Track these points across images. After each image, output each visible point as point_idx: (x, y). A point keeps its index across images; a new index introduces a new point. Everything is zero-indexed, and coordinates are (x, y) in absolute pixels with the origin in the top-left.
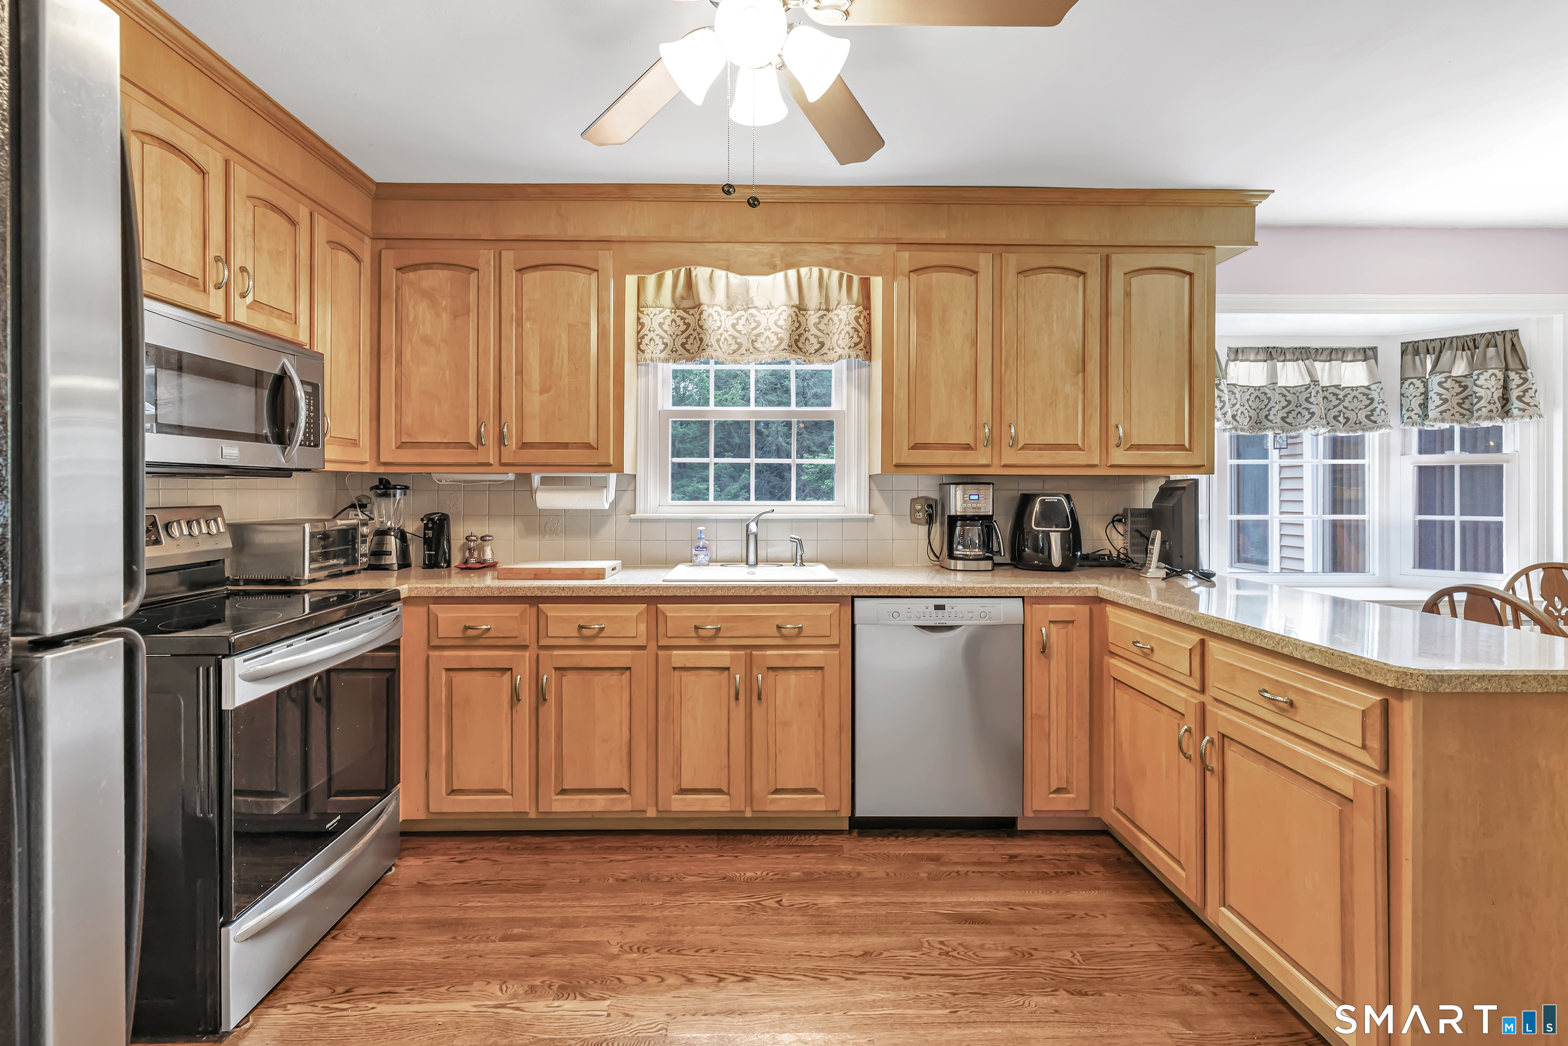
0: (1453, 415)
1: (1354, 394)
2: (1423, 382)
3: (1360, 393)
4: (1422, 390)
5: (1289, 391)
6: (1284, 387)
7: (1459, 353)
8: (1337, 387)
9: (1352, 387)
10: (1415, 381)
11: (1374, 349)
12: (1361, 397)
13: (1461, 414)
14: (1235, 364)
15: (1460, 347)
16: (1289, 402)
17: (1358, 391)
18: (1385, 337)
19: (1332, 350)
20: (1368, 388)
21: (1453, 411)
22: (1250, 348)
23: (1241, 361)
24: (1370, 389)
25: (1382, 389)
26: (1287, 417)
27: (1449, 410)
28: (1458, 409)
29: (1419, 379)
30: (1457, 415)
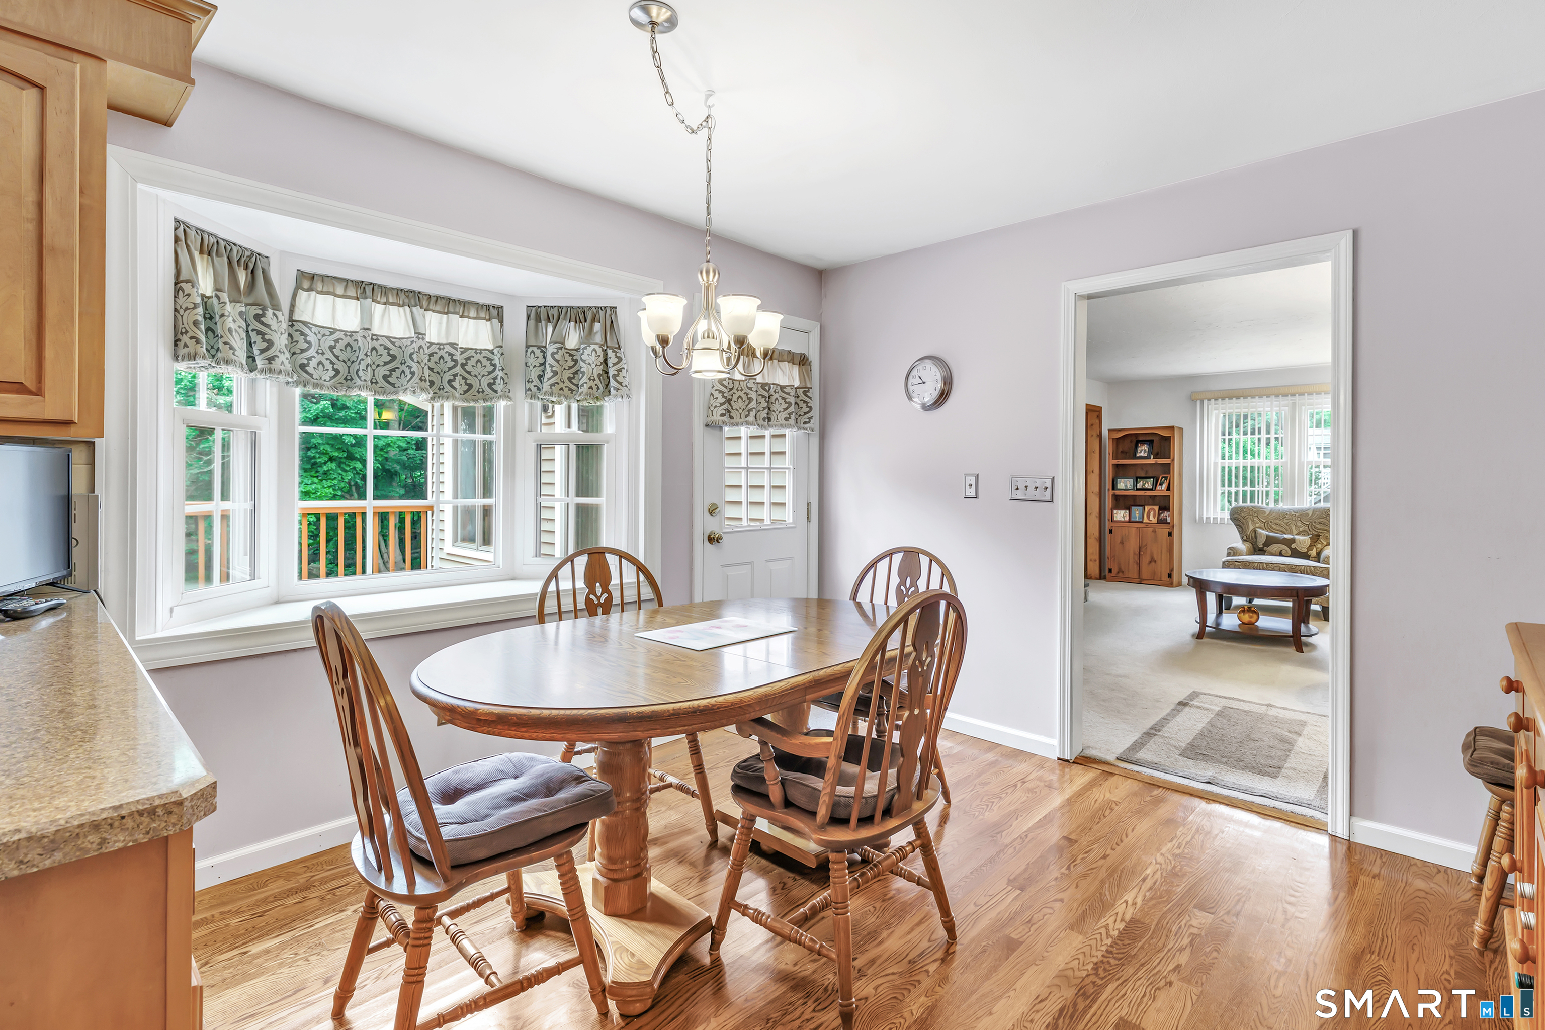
0: (561, 389)
1: (478, 356)
2: (542, 351)
3: (484, 357)
4: (541, 360)
5: (393, 343)
6: (387, 337)
7: (572, 324)
8: (454, 345)
9: (476, 349)
10: (535, 349)
11: (500, 309)
12: (484, 361)
13: (570, 389)
14: (309, 295)
15: (573, 318)
16: (394, 358)
17: (483, 355)
18: (511, 297)
19: (449, 300)
20: (492, 352)
21: (561, 385)
22: (335, 278)
23: (321, 293)
24: (493, 353)
25: (502, 354)
26: (390, 376)
27: (558, 383)
28: (568, 383)
29: (539, 347)
30: (566, 390)
